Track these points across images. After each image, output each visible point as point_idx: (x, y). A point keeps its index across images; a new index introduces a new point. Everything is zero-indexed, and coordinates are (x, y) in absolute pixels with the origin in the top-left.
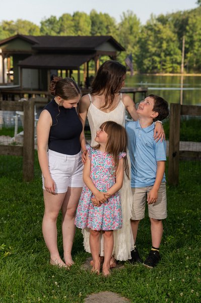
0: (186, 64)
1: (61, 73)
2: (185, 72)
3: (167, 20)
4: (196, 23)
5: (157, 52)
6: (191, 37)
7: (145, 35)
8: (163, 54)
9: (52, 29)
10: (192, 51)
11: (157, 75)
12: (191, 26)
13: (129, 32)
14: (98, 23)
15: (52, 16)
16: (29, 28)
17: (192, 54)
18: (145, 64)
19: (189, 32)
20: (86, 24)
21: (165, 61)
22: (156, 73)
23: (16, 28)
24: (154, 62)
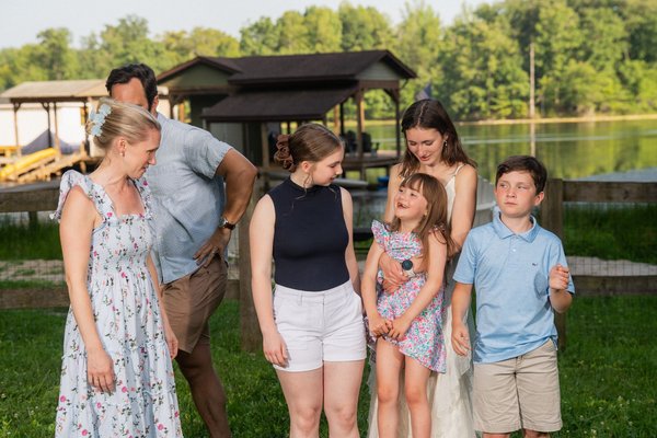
0: (538, 100)
1: (289, 128)
2: (538, 116)
3: (496, 14)
4: (555, 17)
5: (478, 78)
6: (546, 44)
7: (452, 45)
8: (490, 82)
9: (263, 43)
10: (550, 73)
11: (481, 123)
12: (546, 22)
13: (420, 41)
14: (355, 27)
15: (262, 18)
16: (217, 43)
17: (551, 79)
18: (454, 103)
19: (541, 35)
20: (332, 29)
21: (496, 96)
22: (477, 120)
23: (192, 44)
24: (473, 97)
